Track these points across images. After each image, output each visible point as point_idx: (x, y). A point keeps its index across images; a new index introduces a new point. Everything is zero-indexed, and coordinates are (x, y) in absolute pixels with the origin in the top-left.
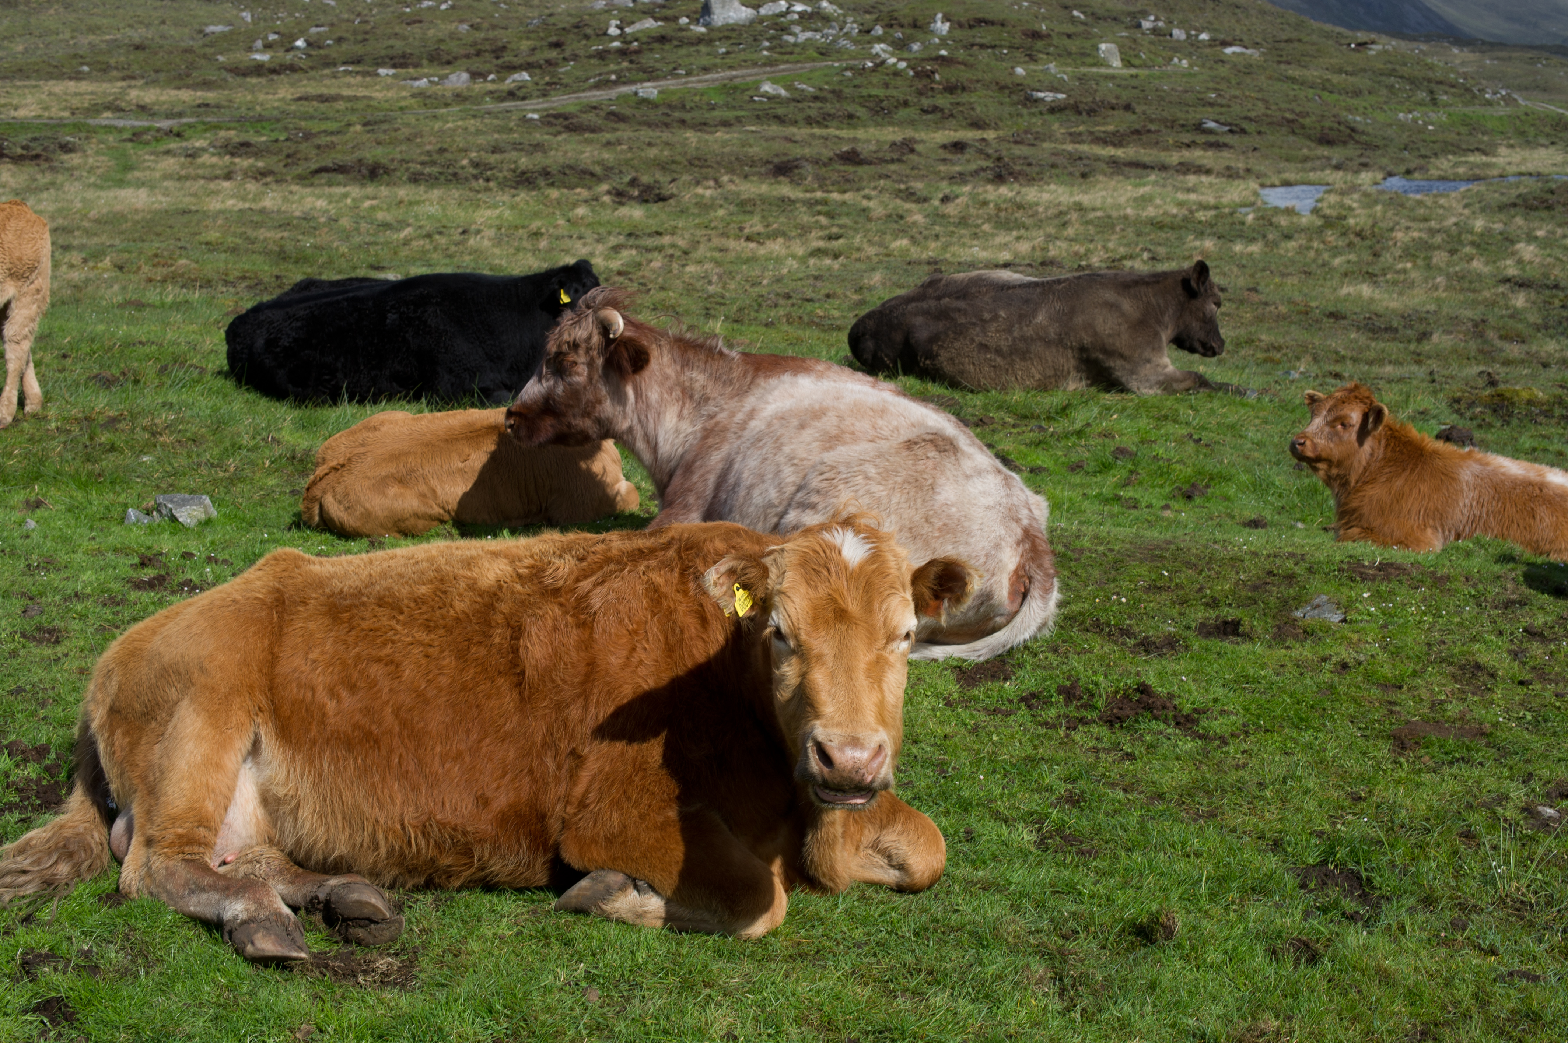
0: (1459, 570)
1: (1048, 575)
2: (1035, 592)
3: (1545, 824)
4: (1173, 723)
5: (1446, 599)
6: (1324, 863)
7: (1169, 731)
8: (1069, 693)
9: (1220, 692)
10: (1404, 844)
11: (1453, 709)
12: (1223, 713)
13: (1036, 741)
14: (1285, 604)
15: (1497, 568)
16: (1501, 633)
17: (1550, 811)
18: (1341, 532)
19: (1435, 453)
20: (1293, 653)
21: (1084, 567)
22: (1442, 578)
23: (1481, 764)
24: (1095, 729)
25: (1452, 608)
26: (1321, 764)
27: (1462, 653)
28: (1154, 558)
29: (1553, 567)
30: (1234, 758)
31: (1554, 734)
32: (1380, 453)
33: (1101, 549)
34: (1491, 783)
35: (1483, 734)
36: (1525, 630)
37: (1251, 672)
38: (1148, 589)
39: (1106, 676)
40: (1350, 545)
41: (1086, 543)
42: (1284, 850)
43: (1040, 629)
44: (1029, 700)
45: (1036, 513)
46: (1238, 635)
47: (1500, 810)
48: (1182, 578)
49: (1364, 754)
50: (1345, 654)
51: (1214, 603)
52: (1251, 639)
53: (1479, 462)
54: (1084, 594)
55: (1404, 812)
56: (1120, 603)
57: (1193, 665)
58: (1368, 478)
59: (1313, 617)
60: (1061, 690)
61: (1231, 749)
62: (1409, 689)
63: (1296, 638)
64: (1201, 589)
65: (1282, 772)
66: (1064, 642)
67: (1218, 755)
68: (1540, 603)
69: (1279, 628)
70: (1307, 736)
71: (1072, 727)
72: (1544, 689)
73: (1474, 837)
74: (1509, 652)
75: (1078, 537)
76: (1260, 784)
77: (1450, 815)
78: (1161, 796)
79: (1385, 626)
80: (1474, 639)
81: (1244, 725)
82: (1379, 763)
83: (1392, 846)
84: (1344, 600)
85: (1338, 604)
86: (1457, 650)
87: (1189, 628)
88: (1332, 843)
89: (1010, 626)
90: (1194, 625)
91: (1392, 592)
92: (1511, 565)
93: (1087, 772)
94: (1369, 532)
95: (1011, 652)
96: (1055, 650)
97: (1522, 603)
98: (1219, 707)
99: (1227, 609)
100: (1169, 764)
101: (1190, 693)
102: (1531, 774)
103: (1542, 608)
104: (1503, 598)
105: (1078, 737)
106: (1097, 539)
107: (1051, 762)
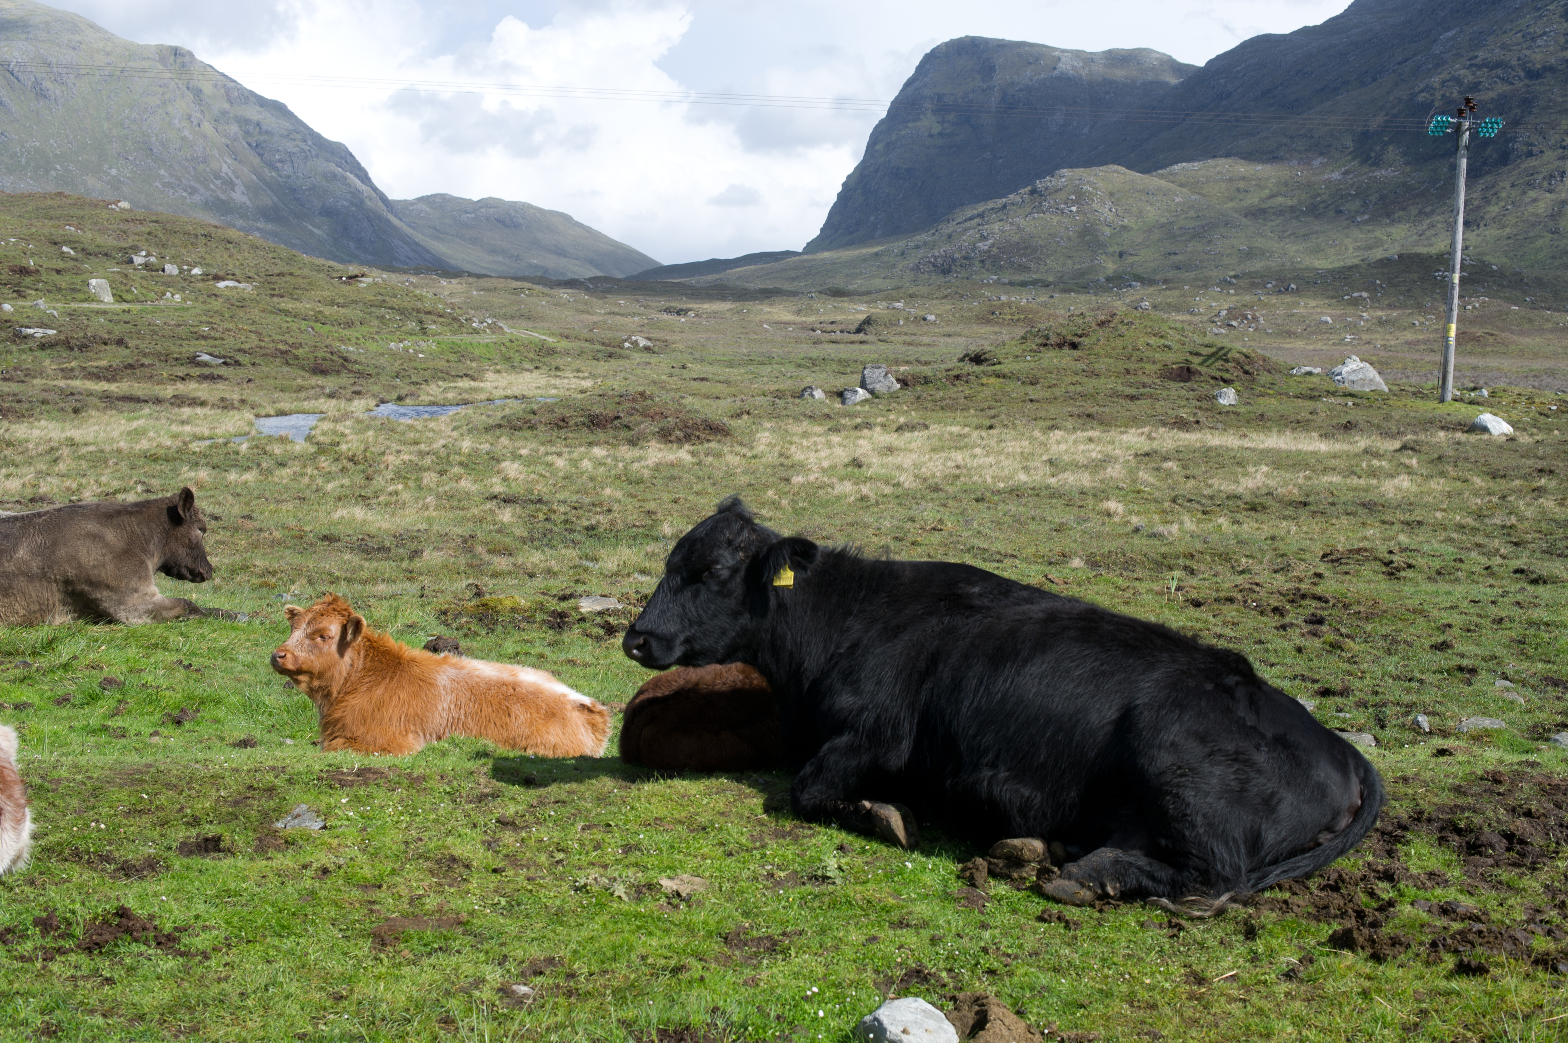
0: (434, 769)
1: (19, 806)
3: (519, 1001)
4: (154, 944)
5: (422, 799)
7: (150, 952)
8: (45, 925)
9: (200, 908)
11: (431, 902)
12: (205, 928)
13: (11, 976)
14: (265, 816)
15: (471, 765)
16: (475, 826)
17: (524, 989)
19: (413, 660)
20: (274, 864)
21: (63, 796)
22: (418, 778)
23: (458, 952)
24: (73, 958)
25: (428, 806)
26: (302, 968)
27: (438, 848)
28: (134, 782)
29: (525, 760)
30: (216, 972)
31: (527, 916)
32: (360, 664)
33: (79, 777)
34: (468, 969)
35: (460, 923)
36: (498, 821)
37: (233, 886)
38: (128, 814)
39: (83, 903)
41: (63, 773)
43: (14, 862)
44: (5, 935)
46: (219, 851)
47: (476, 993)
48: (162, 800)
49: (345, 954)
50: (325, 859)
51: (195, 822)
52: (233, 854)
53: (454, 666)
54: (62, 824)
55: (384, 1006)
56: (99, 830)
57: (174, 885)
58: (349, 689)
59: (293, 827)
60: (37, 922)
61: (213, 963)
62: (389, 887)
63: (278, 848)
65: (263, 981)
66: (42, 873)
67: (200, 970)
68: (511, 795)
69: (260, 840)
70: (289, 943)
71: (49, 958)
72: (516, 875)
73: (453, 1021)
74: (483, 843)
75: (55, 768)
76: (242, 994)
77: (428, 1003)
78: (141, 1018)
79: (364, 829)
80: (449, 833)
81: (226, 939)
82: (360, 962)
83: (373, 1039)
84: (323, 807)
85: (318, 812)
86: (432, 846)
87: (170, 848)
90: (174, 845)
91: (369, 796)
92: (483, 761)
93: (64, 1002)
94: (352, 741)
96: (32, 883)
97: (495, 796)
98: (200, 923)
99: (208, 826)
100: (150, 984)
101: (171, 912)
102: (505, 956)
103: (513, 799)
104: (477, 792)
105: (55, 967)
106: (76, 767)
107: (26, 995)
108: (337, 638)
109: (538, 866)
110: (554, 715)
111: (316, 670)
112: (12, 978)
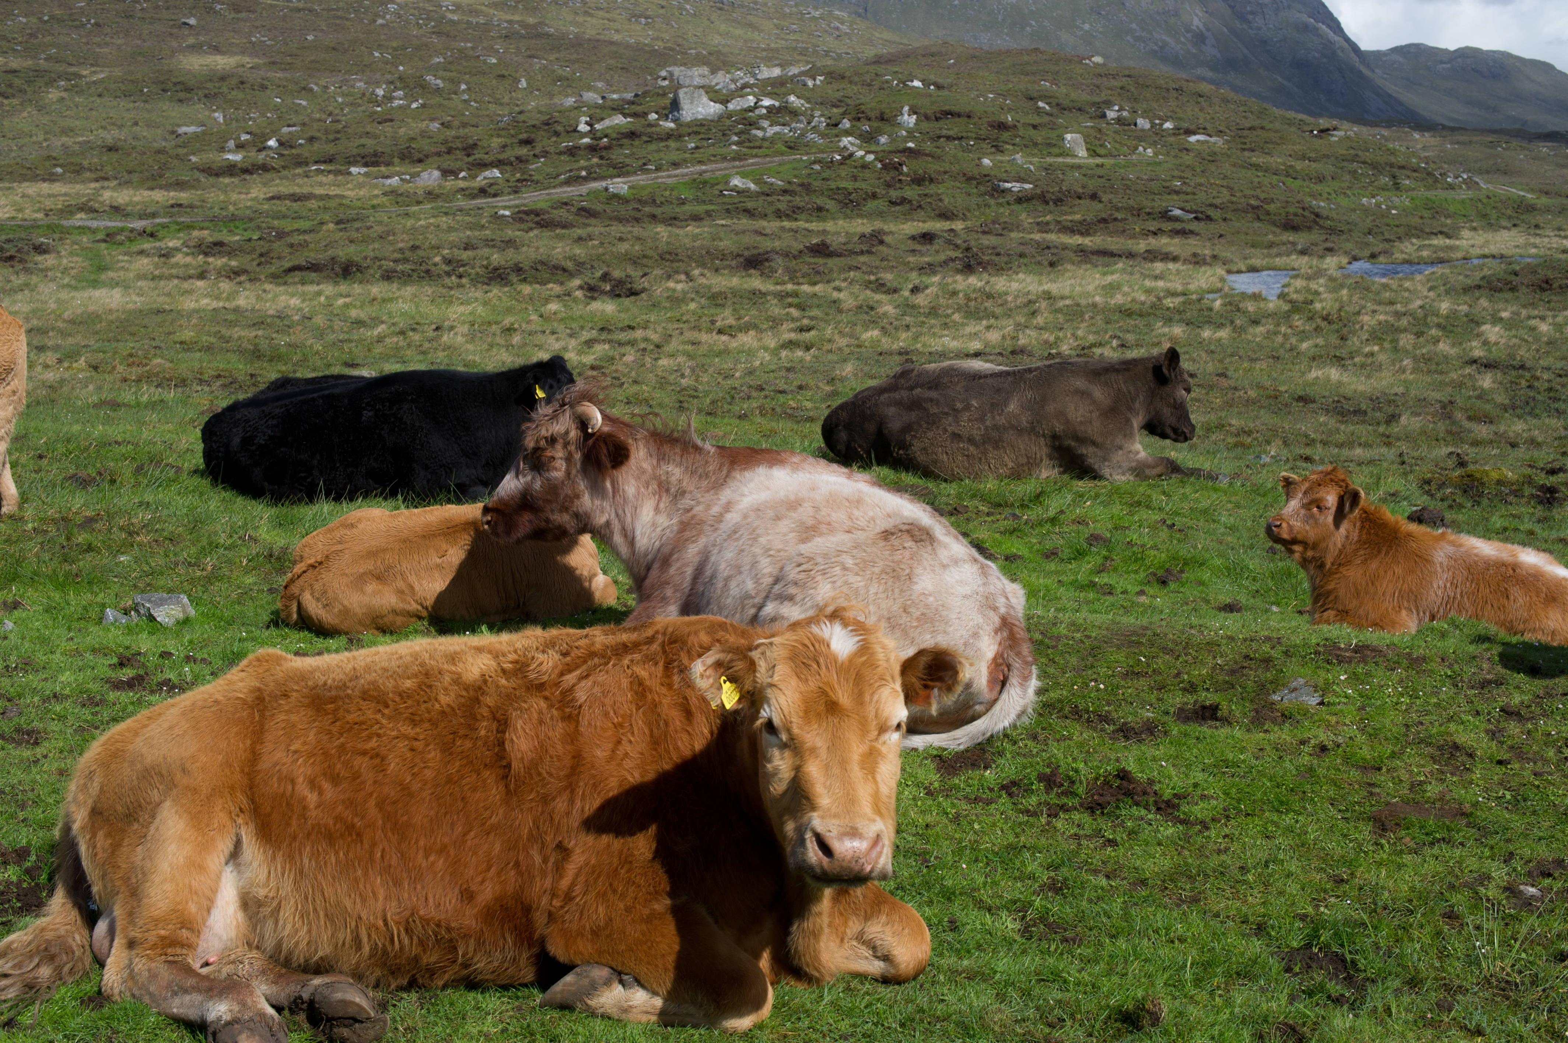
0: (1434, 651)
1: (1026, 663)
2: (1014, 680)
3: (1527, 903)
4: (1154, 809)
5: (1422, 680)
6: (1309, 946)
7: (1150, 816)
8: (1049, 780)
9: (1200, 777)
10: (1388, 926)
11: (1433, 790)
12: (1203, 797)
13: (1018, 829)
14: (1262, 688)
15: (1472, 648)
16: (1478, 713)
17: (1532, 890)
18: (1317, 616)
19: (1409, 535)
20: (1272, 737)
21: (1062, 654)
22: (1417, 659)
23: (1462, 844)
24: (1076, 816)
25: (1428, 689)
26: (1302, 847)
27: (1440, 734)
28: (1131, 644)
29: (1528, 646)
30: (1215, 843)
31: (1534, 813)
32: (1355, 536)
33: (1078, 635)
34: (1472, 863)
35: (1463, 814)
36: (1502, 710)
37: (1230, 756)
38: (1125, 675)
39: (1086, 763)
40: (1325, 628)
41: (1062, 630)
42: (1268, 934)
43: (1019, 716)
44: (1010, 788)
45: (1014, 601)
46: (1217, 719)
47: (1482, 890)
48: (1159, 663)
49: (1345, 836)
50: (1323, 736)
51: (1191, 688)
52: (1230, 723)
53: (1452, 543)
54: (1062, 681)
55: (1386, 894)
56: (1098, 690)
57: (1172, 751)
59: (1290, 701)
60: (1041, 778)
61: (1213, 833)
62: (1388, 771)
63: (1274, 721)
64: (1178, 675)
65: (1263, 855)
66: (1043, 729)
67: (1199, 840)
68: (1516, 683)
69: (1257, 712)
70: (1288, 820)
71: (1053, 815)
72: (1522, 769)
73: (1457, 917)
74: (1487, 731)
75: (1055, 624)
76: (1242, 868)
77: (1432, 895)
78: (1143, 882)
79: (1363, 708)
80: (1451, 719)
81: (1225, 810)
82: (1360, 845)
83: (1375, 928)
84: (1321, 683)
85: (1315, 687)
86: (1434, 731)
87: (1167, 713)
88: (1316, 925)
90: (1172, 710)
91: (1368, 674)
92: (1486, 645)
93: (1069, 860)
94: (1344, 615)
96: (1035, 738)
97: (1499, 683)
98: (1199, 792)
99: (1204, 694)
100: (1151, 850)
101: (1170, 778)
102: (1512, 854)
103: (1518, 687)
104: (1479, 678)
105: (1059, 824)
106: (1074, 625)
107: (1033, 849)
108: (1334, 509)
109: (1546, 761)
111: (1310, 542)
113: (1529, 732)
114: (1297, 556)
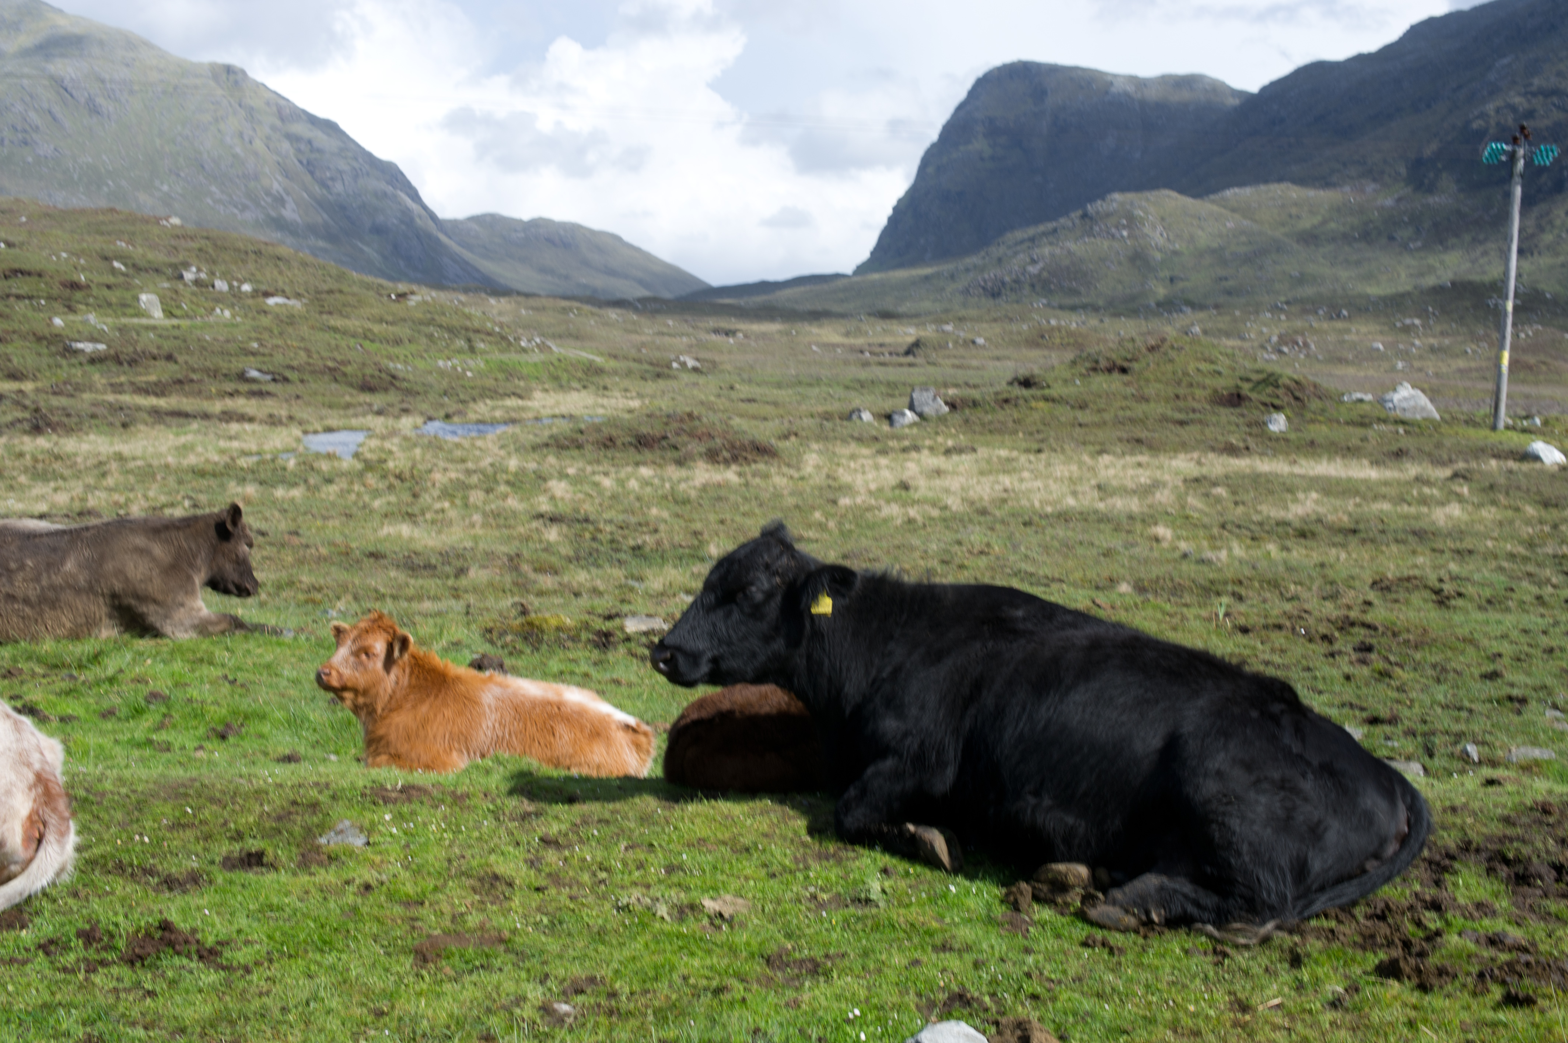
0: (478, 787)
2: (51, 837)
3: (560, 1020)
4: (195, 957)
5: (466, 816)
7: (192, 965)
8: (88, 937)
9: (242, 921)
11: (473, 920)
12: (247, 943)
13: (53, 987)
14: (309, 833)
16: (518, 844)
17: (564, 1008)
19: (458, 679)
20: (317, 879)
21: (107, 810)
22: (462, 796)
23: (500, 969)
24: (115, 970)
25: (471, 824)
26: (344, 983)
27: (481, 866)
28: (178, 796)
29: (569, 779)
30: (258, 986)
31: (570, 934)
32: (405, 681)
33: (123, 791)
34: (509, 986)
35: (501, 940)
36: (542, 839)
37: (275, 900)
38: (172, 828)
39: (126, 916)
41: (108, 785)
43: (58, 874)
44: (47, 947)
45: (49, 757)
46: (263, 865)
47: (517, 1011)
48: (206, 814)
50: (368, 875)
51: (239, 836)
52: (276, 869)
53: (500, 685)
54: (106, 837)
55: (425, 1022)
56: (143, 843)
57: (217, 898)
58: (394, 705)
59: (336, 843)
60: (80, 934)
61: (255, 977)
62: (431, 904)
63: (321, 864)
64: (225, 823)
65: (305, 996)
66: (85, 885)
67: (242, 984)
68: (554, 813)
69: (303, 855)
70: (330, 959)
71: (91, 969)
72: (559, 893)
73: (494, 1039)
74: (526, 861)
75: (100, 781)
76: (283, 1008)
77: (469, 1020)
78: (183, 1031)
79: (407, 846)
80: (492, 851)
81: (268, 953)
82: (401, 978)
84: (367, 824)
85: (361, 828)
86: (474, 863)
87: (212, 862)
89: (26, 873)
90: (217, 859)
91: (413, 813)
93: (106, 1014)
95: (29, 900)
96: (75, 895)
97: (538, 814)
98: (243, 937)
99: (251, 841)
100: (191, 997)
101: (213, 925)
102: (547, 974)
103: (556, 817)
104: (520, 810)
105: (97, 979)
106: (121, 781)
107: (68, 1006)
109: (581, 885)
110: (598, 734)
112: (54, 988)
113: (566, 859)
114: (348, 703)
